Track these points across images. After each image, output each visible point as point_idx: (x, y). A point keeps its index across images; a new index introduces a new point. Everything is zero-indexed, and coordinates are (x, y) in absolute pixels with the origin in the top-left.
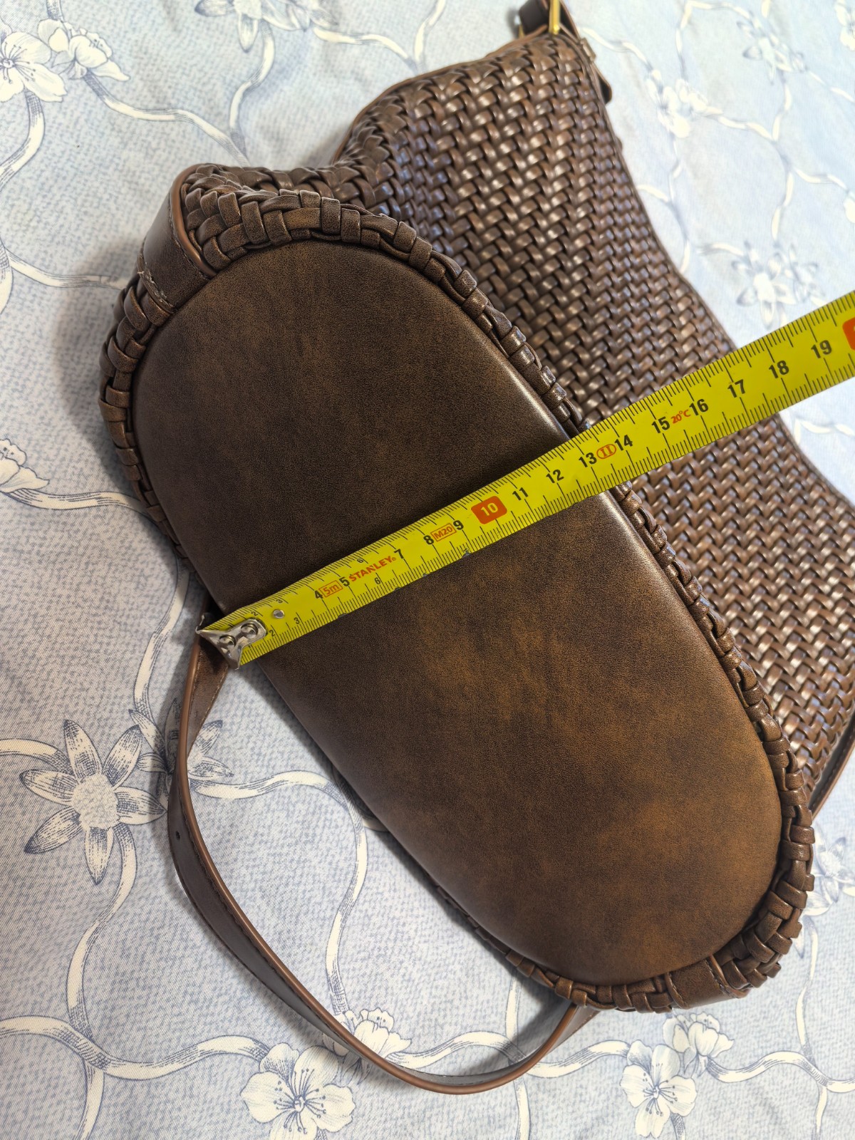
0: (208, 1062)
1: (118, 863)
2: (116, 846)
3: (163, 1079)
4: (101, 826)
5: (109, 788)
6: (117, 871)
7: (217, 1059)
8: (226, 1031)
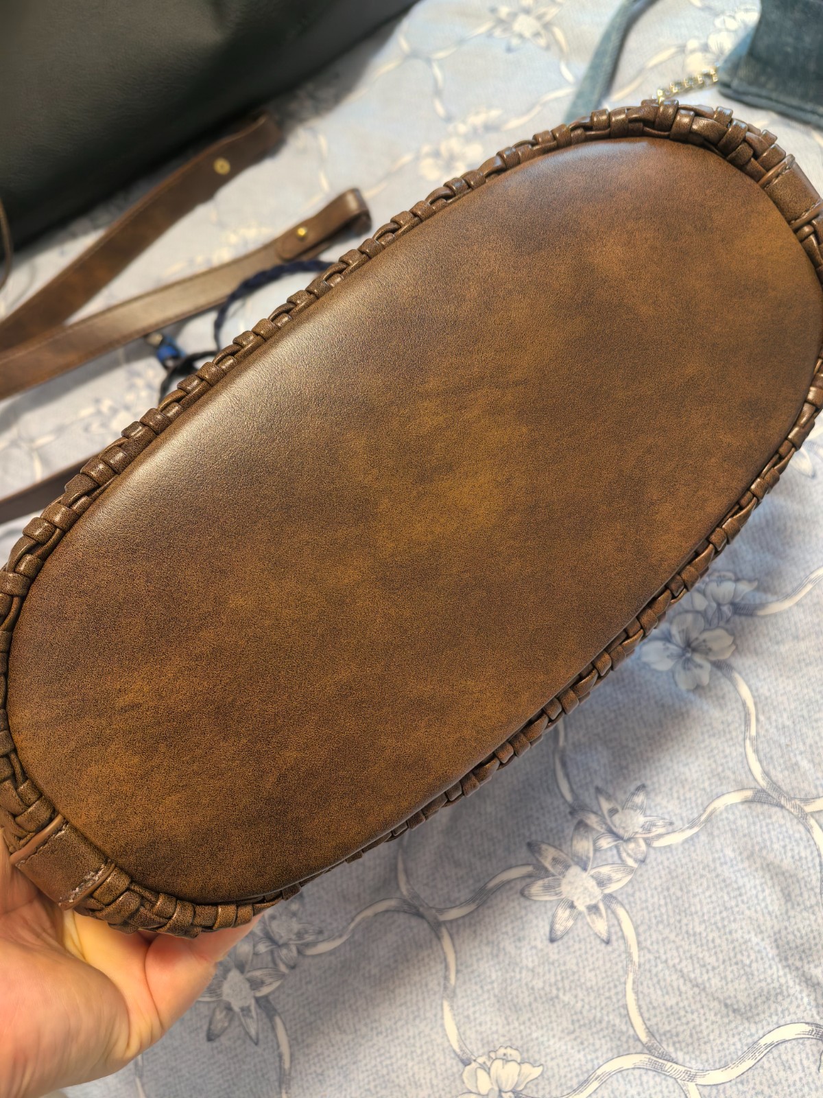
0: (775, 1052)
1: (616, 923)
2: (609, 912)
3: (744, 1076)
4: (593, 902)
5: (584, 875)
6: (618, 929)
7: (782, 1047)
8: (777, 1023)
